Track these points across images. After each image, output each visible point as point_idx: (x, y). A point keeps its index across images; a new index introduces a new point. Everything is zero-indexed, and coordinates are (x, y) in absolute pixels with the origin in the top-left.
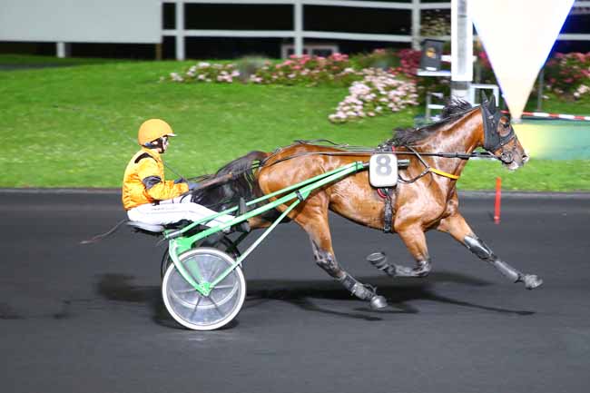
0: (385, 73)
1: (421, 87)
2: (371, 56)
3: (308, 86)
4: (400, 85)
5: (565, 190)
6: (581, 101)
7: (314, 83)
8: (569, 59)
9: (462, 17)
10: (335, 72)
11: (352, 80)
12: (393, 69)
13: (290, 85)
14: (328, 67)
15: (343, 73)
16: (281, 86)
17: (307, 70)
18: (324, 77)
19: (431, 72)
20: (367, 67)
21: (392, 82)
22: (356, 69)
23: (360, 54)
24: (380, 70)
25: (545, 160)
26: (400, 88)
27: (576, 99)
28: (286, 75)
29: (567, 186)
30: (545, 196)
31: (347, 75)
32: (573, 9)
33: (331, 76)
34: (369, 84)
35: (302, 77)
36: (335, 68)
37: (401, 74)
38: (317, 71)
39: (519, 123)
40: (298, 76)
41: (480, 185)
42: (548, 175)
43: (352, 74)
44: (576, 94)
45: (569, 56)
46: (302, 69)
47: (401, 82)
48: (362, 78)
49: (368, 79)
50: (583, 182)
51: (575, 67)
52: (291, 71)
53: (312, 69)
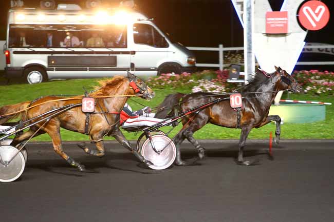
0: (209, 82)
1: (228, 89)
2: (202, 73)
3: (171, 89)
4: (217, 88)
5: (303, 138)
6: (308, 94)
7: (174, 88)
8: (300, 73)
9: (249, 52)
10: (184, 82)
11: (193, 86)
12: (213, 80)
13: (162, 89)
14: (181, 79)
15: (188, 82)
16: (157, 89)
17: (170, 81)
18: (179, 84)
19: (234, 80)
20: (200, 79)
21: (213, 86)
22: (195, 80)
23: (197, 73)
24: (207, 80)
25: (292, 124)
26: (217, 89)
27: (305, 93)
28: (160, 84)
29: (305, 136)
30: (292, 141)
31: (190, 83)
32: (304, 49)
33: (182, 84)
34: (202, 87)
35: (168, 84)
36: (184, 80)
37: (217, 82)
38: (176, 81)
39: (279, 105)
40: (166, 84)
41: (261, 136)
42: (294, 131)
43: (193, 82)
44: (306, 91)
45: (301, 72)
46: (168, 81)
47: (218, 86)
48: (198, 84)
49: (201, 85)
50: (312, 134)
51: (304, 77)
52: (162, 82)
53: (172, 80)
